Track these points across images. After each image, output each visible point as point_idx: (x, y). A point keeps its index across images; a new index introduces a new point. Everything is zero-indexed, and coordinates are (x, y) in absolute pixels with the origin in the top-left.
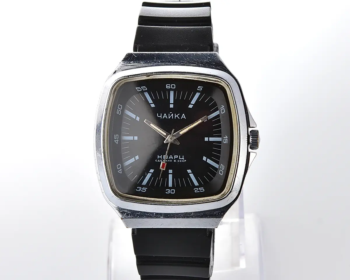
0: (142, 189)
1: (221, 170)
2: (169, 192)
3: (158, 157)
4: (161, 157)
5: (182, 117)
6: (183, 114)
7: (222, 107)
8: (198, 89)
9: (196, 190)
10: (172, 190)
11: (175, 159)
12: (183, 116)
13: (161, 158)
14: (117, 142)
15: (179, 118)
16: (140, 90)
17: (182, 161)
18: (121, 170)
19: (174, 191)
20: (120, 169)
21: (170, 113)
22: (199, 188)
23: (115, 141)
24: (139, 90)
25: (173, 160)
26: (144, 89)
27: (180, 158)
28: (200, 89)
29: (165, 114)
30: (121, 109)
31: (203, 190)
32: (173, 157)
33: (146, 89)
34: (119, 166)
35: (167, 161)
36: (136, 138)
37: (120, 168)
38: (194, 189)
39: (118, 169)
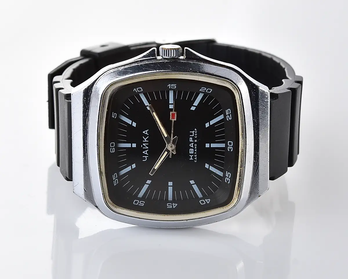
0: (227, 177)
1: (206, 91)
2: (231, 148)
3: (191, 159)
4: (191, 156)
5: (146, 133)
6: (144, 132)
7: (135, 90)
8: (115, 118)
9: (229, 118)
10: (229, 144)
11: (194, 141)
12: (146, 132)
13: (193, 155)
14: (175, 205)
15: (148, 137)
16: (117, 180)
17: (196, 133)
18: (206, 200)
19: (229, 142)
20: (206, 201)
21: (143, 147)
22: (227, 114)
23: (174, 207)
24: (117, 182)
25: (195, 143)
26: (116, 177)
27: (192, 135)
28: (115, 115)
29: (143, 152)
31: (229, 110)
32: (192, 142)
33: (115, 175)
34: (202, 202)
35: (196, 149)
36: (170, 184)
37: (204, 201)
38: (228, 120)
39: (205, 203)
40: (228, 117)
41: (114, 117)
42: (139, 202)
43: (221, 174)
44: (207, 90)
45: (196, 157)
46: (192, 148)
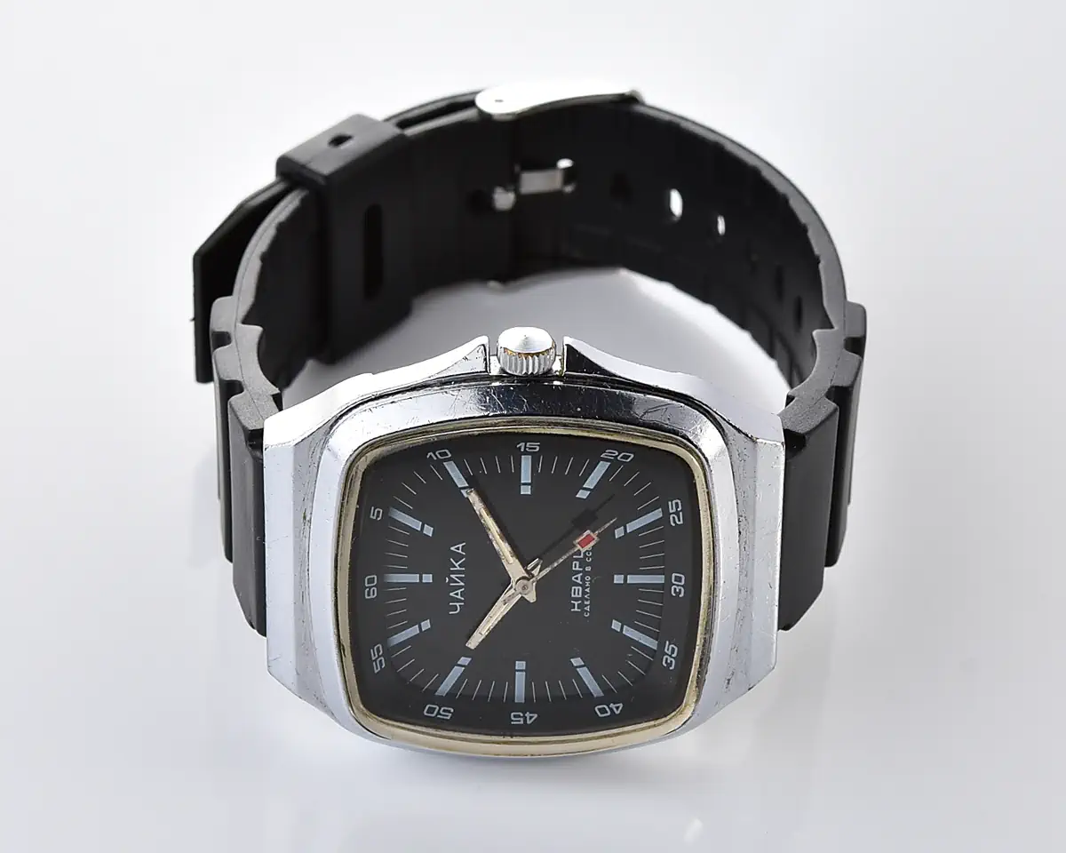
0: (668, 654)
1: (619, 457)
2: (680, 590)
3: (576, 609)
4: (576, 603)
5: (460, 551)
6: (452, 549)
7: (431, 455)
8: (379, 519)
9: (677, 520)
10: (676, 580)
11: (584, 569)
12: (458, 549)
13: (580, 602)
14: (531, 718)
15: (464, 559)
16: (381, 661)
17: (589, 551)
18: (612, 705)
19: (676, 576)
20: (611, 710)
21: (449, 583)
22: (671, 511)
23: (529, 722)
24: (381, 665)
25: (585, 573)
26: (379, 652)
27: (580, 555)
28: (378, 512)
29: (451, 594)
30: (438, 708)
31: (677, 504)
32: (578, 572)
33: (378, 649)
34: (603, 710)
35: (588, 587)
36: (521, 665)
37: (607, 709)
38: (673, 525)
39: (609, 714)
40: (674, 518)
41: (375, 518)
42: (440, 709)
43: (652, 644)
44: (621, 455)
45: (587, 605)
46: (578, 585)
